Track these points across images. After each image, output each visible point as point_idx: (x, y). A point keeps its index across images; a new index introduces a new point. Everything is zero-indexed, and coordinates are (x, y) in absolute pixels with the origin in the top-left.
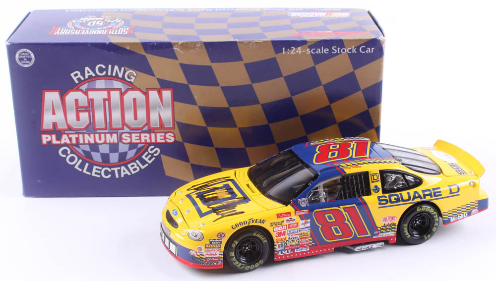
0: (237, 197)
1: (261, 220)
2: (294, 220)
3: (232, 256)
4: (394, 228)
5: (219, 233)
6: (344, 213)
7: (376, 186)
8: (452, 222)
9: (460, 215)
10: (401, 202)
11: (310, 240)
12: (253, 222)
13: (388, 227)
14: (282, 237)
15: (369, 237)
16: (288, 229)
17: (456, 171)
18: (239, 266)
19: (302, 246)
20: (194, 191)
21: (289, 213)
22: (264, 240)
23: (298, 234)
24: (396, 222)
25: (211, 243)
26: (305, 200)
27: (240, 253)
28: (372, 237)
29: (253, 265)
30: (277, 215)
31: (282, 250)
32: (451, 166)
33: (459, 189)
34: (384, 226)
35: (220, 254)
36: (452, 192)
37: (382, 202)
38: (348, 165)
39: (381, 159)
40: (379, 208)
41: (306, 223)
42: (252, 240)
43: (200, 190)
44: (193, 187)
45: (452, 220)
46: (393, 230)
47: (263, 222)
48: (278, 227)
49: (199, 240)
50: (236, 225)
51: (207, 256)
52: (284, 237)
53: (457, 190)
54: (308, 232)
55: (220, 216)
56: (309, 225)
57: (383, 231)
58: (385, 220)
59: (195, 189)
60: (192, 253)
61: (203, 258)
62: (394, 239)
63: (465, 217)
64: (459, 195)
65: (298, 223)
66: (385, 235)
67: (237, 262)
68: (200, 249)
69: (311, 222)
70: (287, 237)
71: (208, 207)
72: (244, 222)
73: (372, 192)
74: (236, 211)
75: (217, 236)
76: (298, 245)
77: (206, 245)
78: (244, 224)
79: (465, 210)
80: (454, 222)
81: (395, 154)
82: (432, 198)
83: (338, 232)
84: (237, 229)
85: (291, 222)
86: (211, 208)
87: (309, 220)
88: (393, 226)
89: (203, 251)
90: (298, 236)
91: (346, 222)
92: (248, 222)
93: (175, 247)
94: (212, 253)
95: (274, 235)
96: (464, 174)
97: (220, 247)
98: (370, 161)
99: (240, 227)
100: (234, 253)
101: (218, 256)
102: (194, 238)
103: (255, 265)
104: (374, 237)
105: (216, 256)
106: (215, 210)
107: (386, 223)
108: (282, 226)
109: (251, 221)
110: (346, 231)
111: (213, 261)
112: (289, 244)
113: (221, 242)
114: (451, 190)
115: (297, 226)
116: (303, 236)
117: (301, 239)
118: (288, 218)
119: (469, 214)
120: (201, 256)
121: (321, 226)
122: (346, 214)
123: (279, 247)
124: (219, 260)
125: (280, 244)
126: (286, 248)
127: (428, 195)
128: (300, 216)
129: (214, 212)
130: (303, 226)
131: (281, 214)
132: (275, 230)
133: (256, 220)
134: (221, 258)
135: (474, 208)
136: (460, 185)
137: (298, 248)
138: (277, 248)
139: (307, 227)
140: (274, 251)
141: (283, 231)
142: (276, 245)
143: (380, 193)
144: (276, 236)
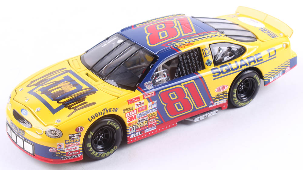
0: (82, 89)
1: (114, 109)
2: (143, 103)
3: (89, 146)
4: (226, 96)
5: (78, 128)
6: (185, 89)
7: (208, 60)
8: (271, 82)
9: (277, 75)
10: (231, 72)
11: (157, 119)
12: (107, 112)
13: (221, 96)
14: (133, 121)
15: (205, 107)
16: (138, 113)
17: (268, 35)
18: (96, 155)
19: (150, 126)
20: (34, 87)
21: (138, 98)
22: (117, 127)
23: (147, 116)
24: (227, 90)
25: (70, 138)
26: (150, 83)
27: (95, 142)
28: (208, 107)
29: (109, 152)
30: (128, 101)
31: (134, 133)
32: (262, 31)
33: (275, 51)
34: (218, 96)
35: (79, 147)
36: (271, 55)
37: (215, 74)
38: (181, 44)
39: (207, 33)
40: (214, 79)
41: (153, 104)
42: (105, 129)
43: (42, 85)
44: (32, 82)
45: (271, 80)
46: (225, 97)
47: (116, 110)
48: (129, 112)
49: (58, 137)
50: (92, 117)
51: (68, 151)
52: (135, 120)
53: (274, 53)
54: (155, 112)
55: (73, 110)
56: (155, 106)
57: (217, 100)
58: (218, 90)
59: (35, 85)
60: (51, 150)
61: (64, 154)
62: (226, 106)
63: (280, 75)
64: (276, 57)
65: (146, 106)
66: (218, 103)
67: (94, 152)
68: (60, 146)
69: (157, 102)
70: (137, 120)
71: (58, 102)
72: (99, 113)
73: (206, 66)
74: (86, 103)
75: (76, 130)
76: (147, 125)
77: (65, 141)
78: (100, 115)
79: (280, 69)
80: (272, 81)
81: (216, 26)
82: (256, 64)
83: (180, 108)
84: (94, 121)
85: (141, 106)
86: (61, 103)
87: (156, 101)
88: (225, 94)
89: (63, 147)
90: (147, 118)
91: (187, 97)
92: (103, 112)
93: (32, 146)
94: (72, 147)
95: (126, 120)
96: (276, 37)
97: (80, 141)
98: (199, 37)
99: (96, 118)
100: (90, 143)
101: (78, 149)
102: (53, 135)
103: (110, 151)
104: (210, 107)
105: (76, 150)
106: (65, 105)
107: (219, 93)
108: (133, 111)
109: (105, 111)
110: (187, 105)
111: (74, 155)
112: (139, 126)
113: (80, 136)
114: (269, 54)
115: (146, 109)
116: (151, 117)
117: (149, 119)
118: (137, 103)
119: (284, 72)
120: (61, 152)
121: (165, 105)
122: (186, 90)
123: (131, 130)
124: (79, 153)
125: (132, 127)
126: (137, 131)
127: (252, 62)
128: (148, 99)
129: (66, 107)
130: (151, 108)
131: (131, 100)
132: (127, 116)
133: (110, 109)
134: (81, 150)
135: (287, 67)
136: (276, 48)
137: (147, 128)
138: (129, 132)
139: (154, 108)
140: (127, 135)
141: (133, 116)
142: (128, 130)
143: (213, 66)
144: (128, 121)
